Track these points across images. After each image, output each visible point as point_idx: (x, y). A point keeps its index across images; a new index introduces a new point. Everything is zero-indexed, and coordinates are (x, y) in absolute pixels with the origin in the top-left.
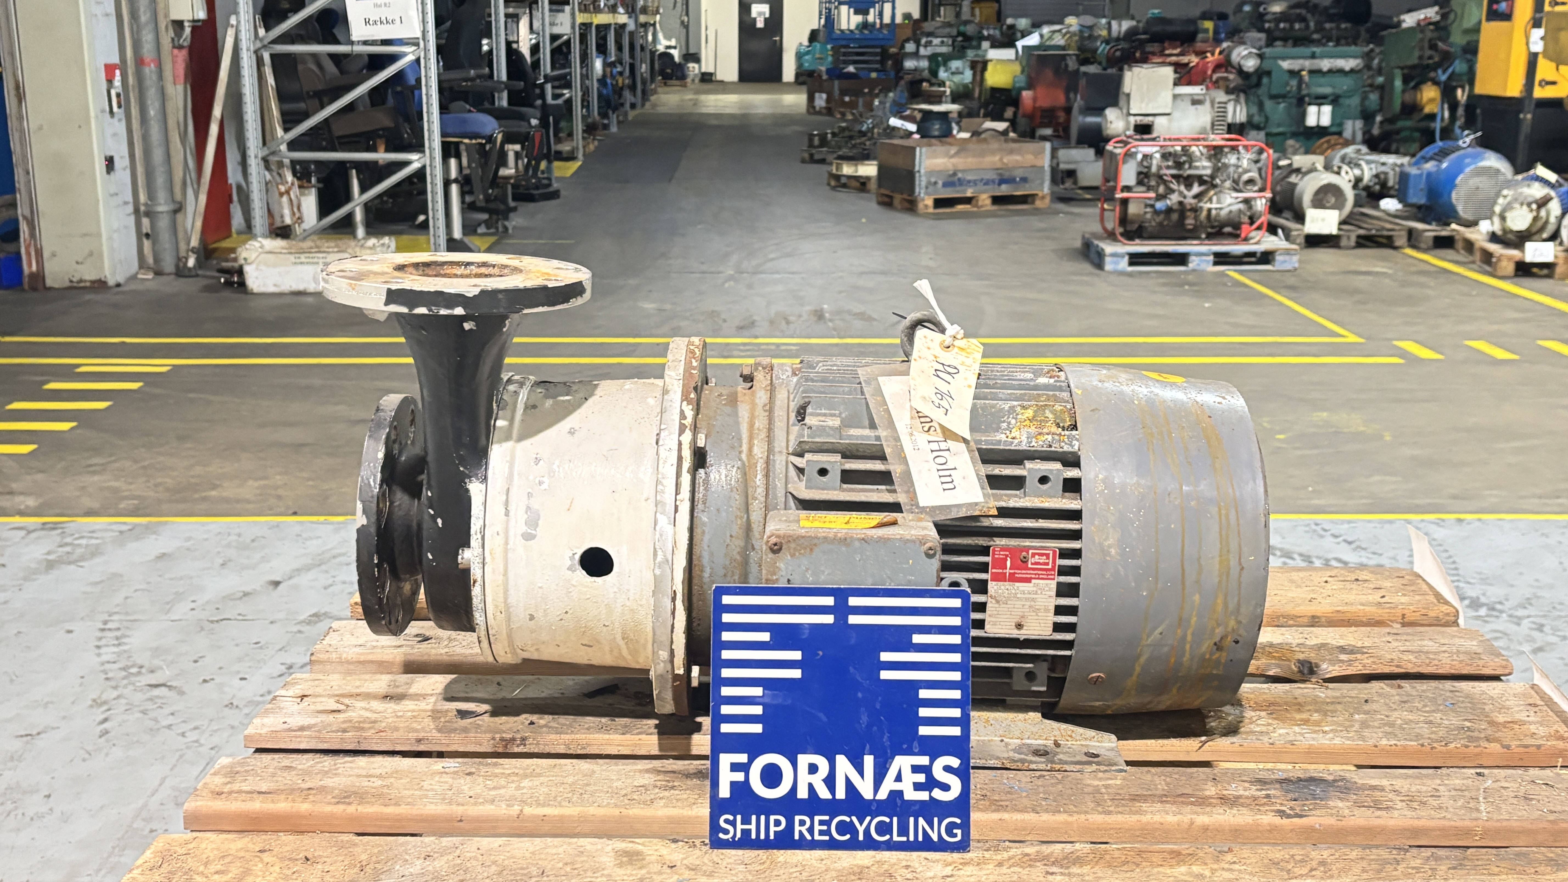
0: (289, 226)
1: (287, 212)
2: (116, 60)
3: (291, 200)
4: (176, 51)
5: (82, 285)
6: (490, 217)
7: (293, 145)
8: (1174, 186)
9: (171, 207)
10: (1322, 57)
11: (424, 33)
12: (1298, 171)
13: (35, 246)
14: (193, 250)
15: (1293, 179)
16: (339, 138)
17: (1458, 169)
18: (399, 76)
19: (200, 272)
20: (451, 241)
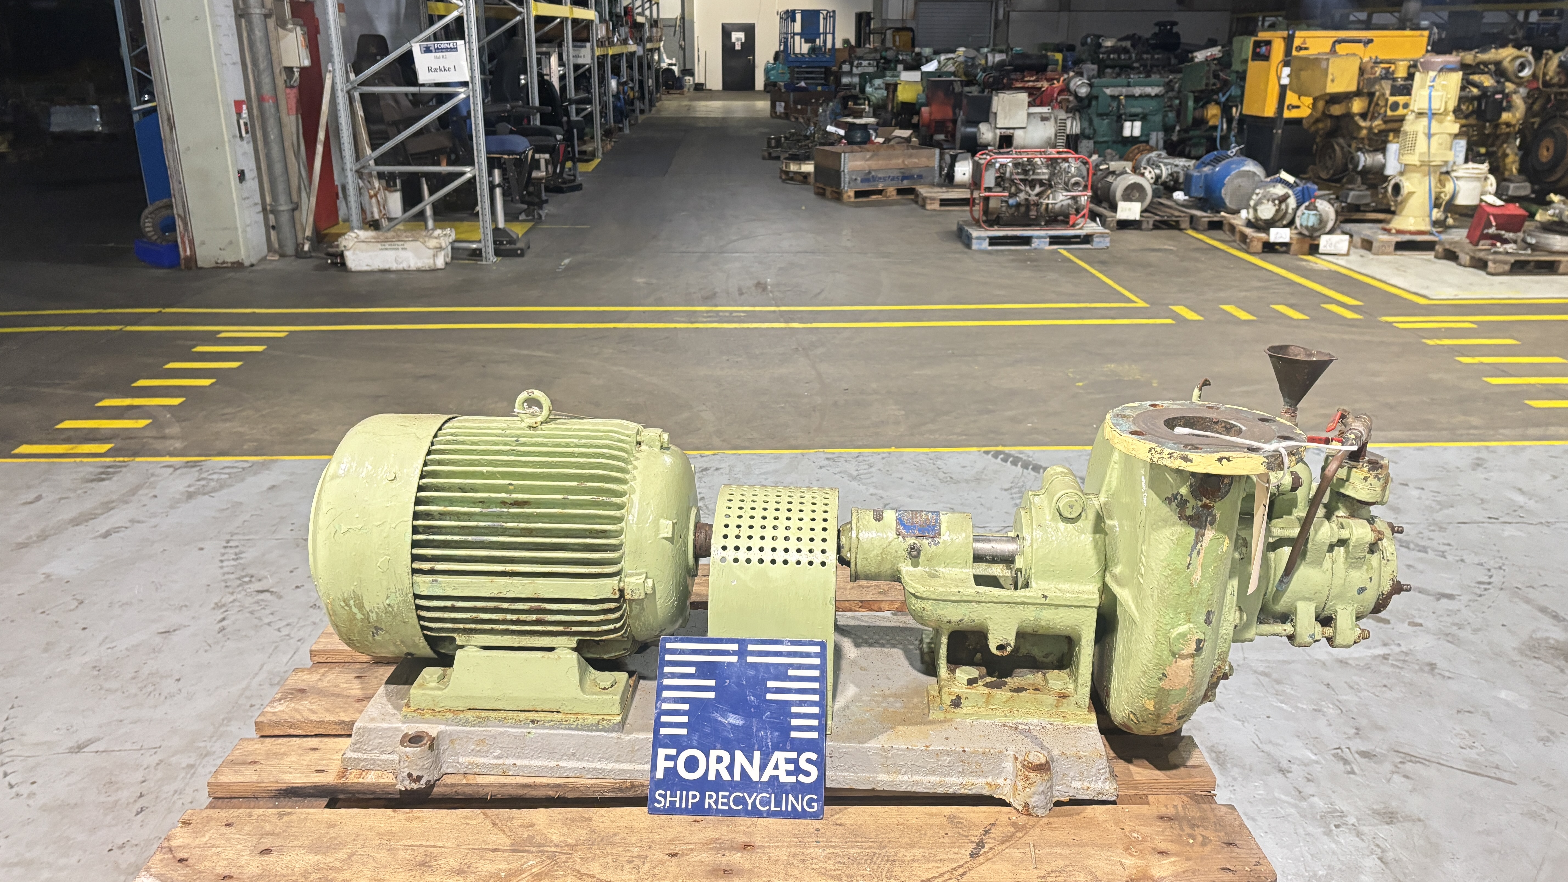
0: (377, 220)
1: (375, 210)
2: (243, 97)
3: (378, 201)
4: (288, 90)
5: (225, 265)
6: (528, 208)
7: (378, 162)
8: (1022, 187)
9: (290, 207)
10: (1135, 85)
11: (472, 77)
12: (1113, 173)
13: (188, 237)
14: (308, 238)
15: (1110, 179)
16: (412, 155)
17: (1226, 172)
18: (455, 108)
19: (313, 254)
20: (496, 230)
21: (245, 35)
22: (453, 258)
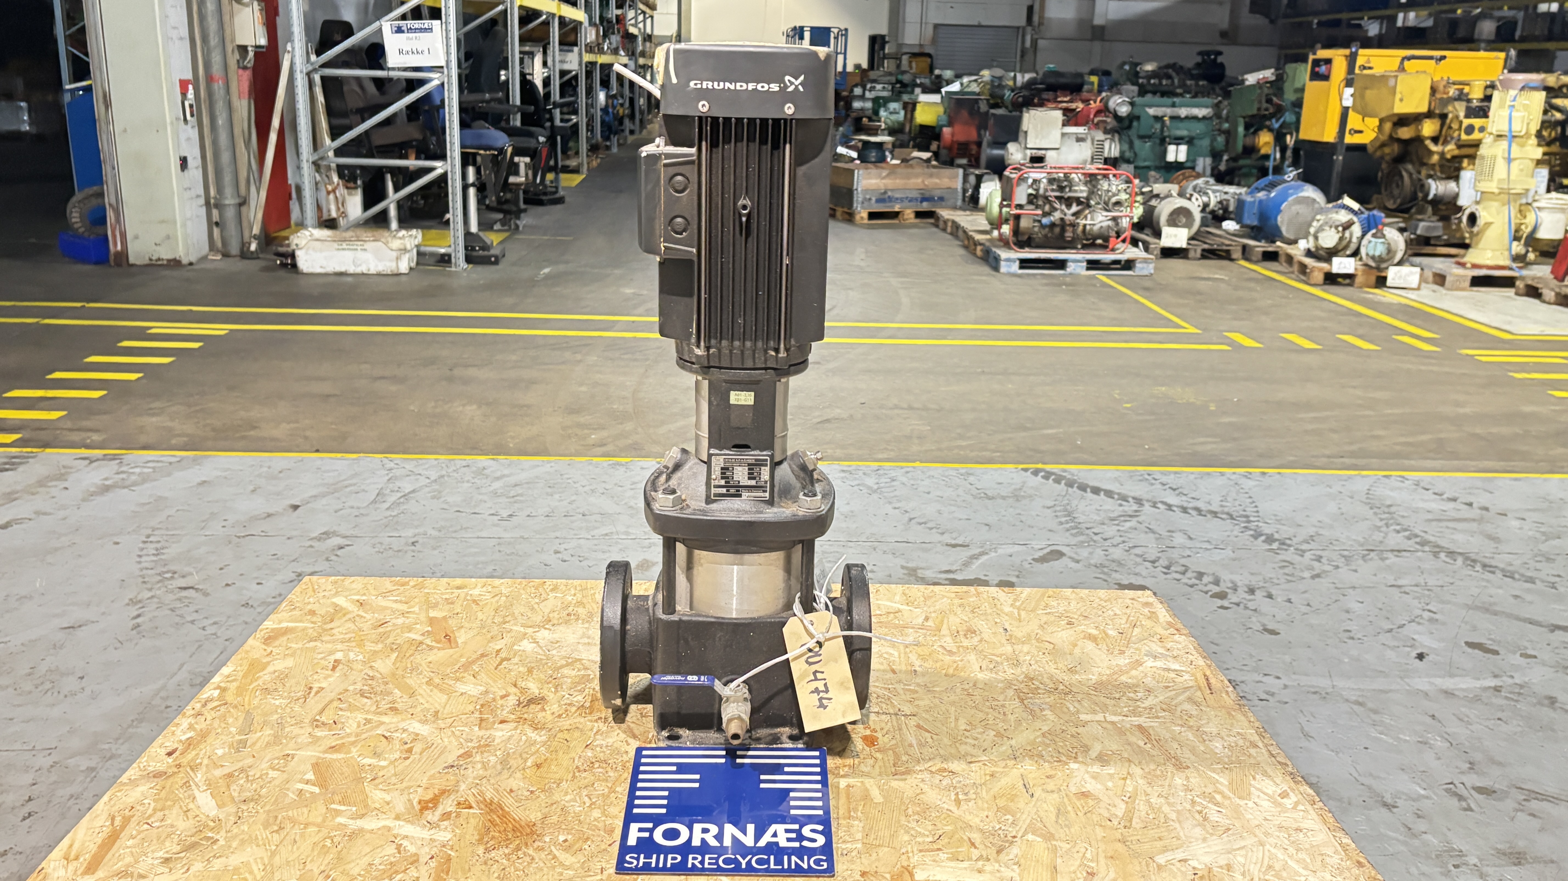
0: (334, 219)
1: (333, 208)
2: (189, 76)
3: (337, 198)
4: (241, 72)
5: (160, 262)
6: (504, 217)
7: (339, 152)
8: (1057, 205)
9: (237, 201)
10: (1181, 106)
11: (448, 62)
12: (1157, 196)
13: (120, 228)
14: (255, 237)
15: (1153, 202)
16: (377, 147)
17: (1283, 197)
18: (427, 97)
19: (260, 255)
20: (468, 234)
21: (195, 8)
22: (418, 264)
